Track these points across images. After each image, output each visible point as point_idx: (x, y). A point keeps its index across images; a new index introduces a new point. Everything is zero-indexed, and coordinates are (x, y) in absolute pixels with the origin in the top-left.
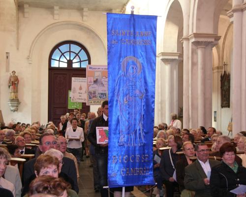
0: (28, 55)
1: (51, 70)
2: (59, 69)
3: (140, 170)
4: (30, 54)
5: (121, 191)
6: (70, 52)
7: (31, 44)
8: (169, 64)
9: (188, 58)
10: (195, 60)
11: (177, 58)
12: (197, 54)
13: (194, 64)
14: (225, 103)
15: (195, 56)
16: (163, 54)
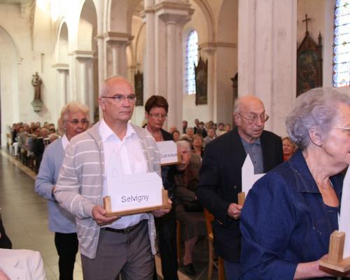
8: (84, 62)
9: (103, 57)
10: (110, 59)
11: (91, 56)
12: (111, 52)
13: (109, 63)
14: (139, 101)
15: (110, 55)
16: (78, 52)
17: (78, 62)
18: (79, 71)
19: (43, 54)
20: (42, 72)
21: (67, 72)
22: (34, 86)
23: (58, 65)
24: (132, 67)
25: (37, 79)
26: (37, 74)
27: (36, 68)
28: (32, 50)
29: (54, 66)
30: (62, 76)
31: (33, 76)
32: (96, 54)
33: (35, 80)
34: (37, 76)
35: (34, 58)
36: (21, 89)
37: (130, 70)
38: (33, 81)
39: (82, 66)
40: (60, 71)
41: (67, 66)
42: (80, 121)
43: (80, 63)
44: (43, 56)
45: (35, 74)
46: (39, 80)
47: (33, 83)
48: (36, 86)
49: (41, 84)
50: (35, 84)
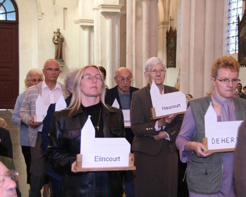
8: (110, 17)
9: (132, 11)
10: (139, 14)
11: (119, 11)
12: (141, 6)
13: (138, 18)
14: (170, 62)
15: (139, 9)
16: (103, 6)
17: (103, 17)
18: (105, 28)
19: (65, 9)
20: (64, 29)
21: (91, 28)
22: (55, 44)
23: (81, 21)
24: (163, 23)
25: (58, 37)
26: (59, 30)
27: (58, 24)
28: (54, 4)
29: (76, 22)
30: (86, 33)
31: (54, 33)
32: (124, 8)
33: (56, 38)
34: (58, 32)
35: (55, 13)
36: (41, 47)
37: (161, 26)
38: (54, 39)
39: (108, 22)
40: (84, 27)
41: (92, 21)
42: (37, 80)
43: (106, 18)
44: (65, 11)
45: (56, 31)
46: (61, 37)
47: (54, 41)
48: (57, 44)
49: (62, 41)
50: (56, 42)
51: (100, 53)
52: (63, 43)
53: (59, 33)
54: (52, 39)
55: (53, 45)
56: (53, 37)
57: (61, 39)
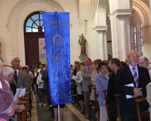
0: (7, 23)
1: (26, 35)
2: (32, 33)
3: (66, 95)
4: (8, 23)
5: (57, 107)
6: (40, 20)
7: (9, 15)
16: (118, 11)
19: (86, 21)
20: (86, 34)
21: (104, 32)
22: (81, 44)
25: (82, 39)
26: (82, 35)
28: (79, 18)
29: (94, 29)
30: (101, 35)
31: (80, 37)
33: (81, 40)
35: (80, 24)
40: (99, 32)
41: (105, 27)
43: (120, 20)
44: (86, 22)
45: (81, 36)
46: (84, 39)
47: (80, 42)
48: (82, 44)
49: (85, 42)
50: (81, 43)
51: (117, 46)
52: (86, 43)
53: (83, 37)
54: (78, 41)
55: (79, 45)
56: (79, 39)
57: (84, 40)
